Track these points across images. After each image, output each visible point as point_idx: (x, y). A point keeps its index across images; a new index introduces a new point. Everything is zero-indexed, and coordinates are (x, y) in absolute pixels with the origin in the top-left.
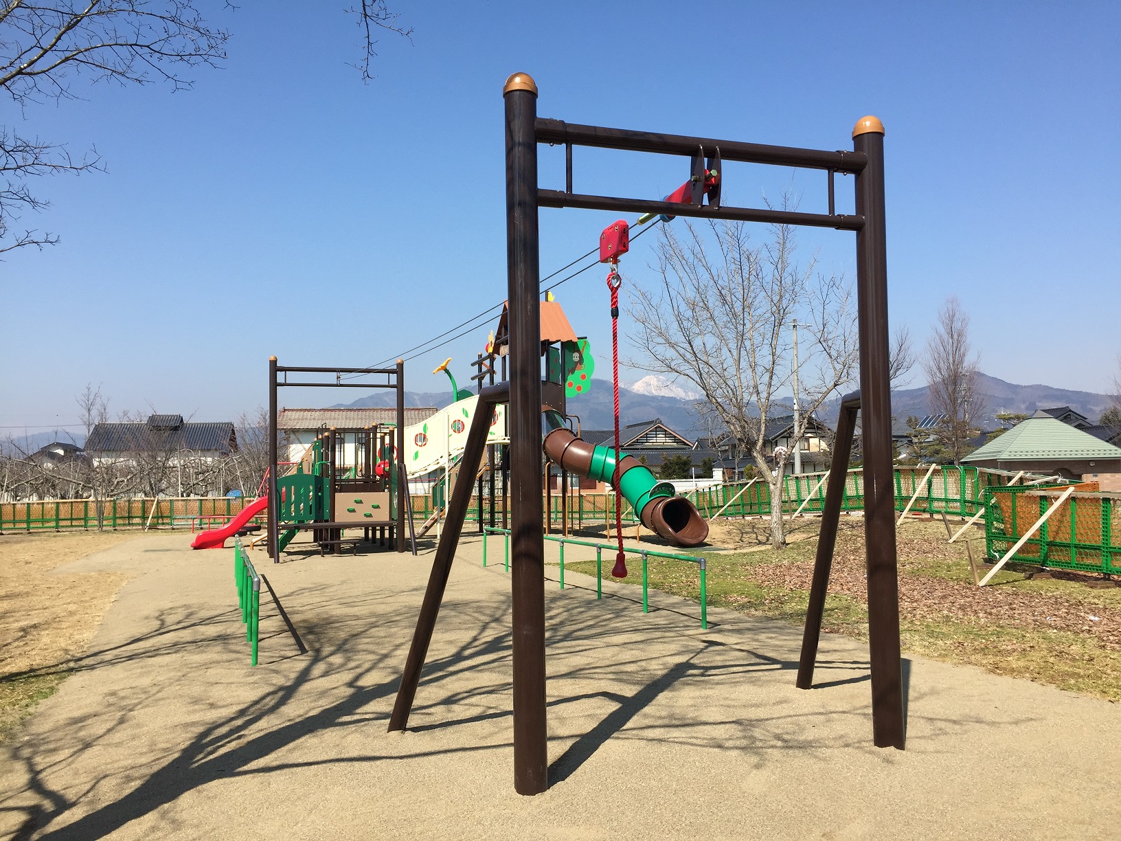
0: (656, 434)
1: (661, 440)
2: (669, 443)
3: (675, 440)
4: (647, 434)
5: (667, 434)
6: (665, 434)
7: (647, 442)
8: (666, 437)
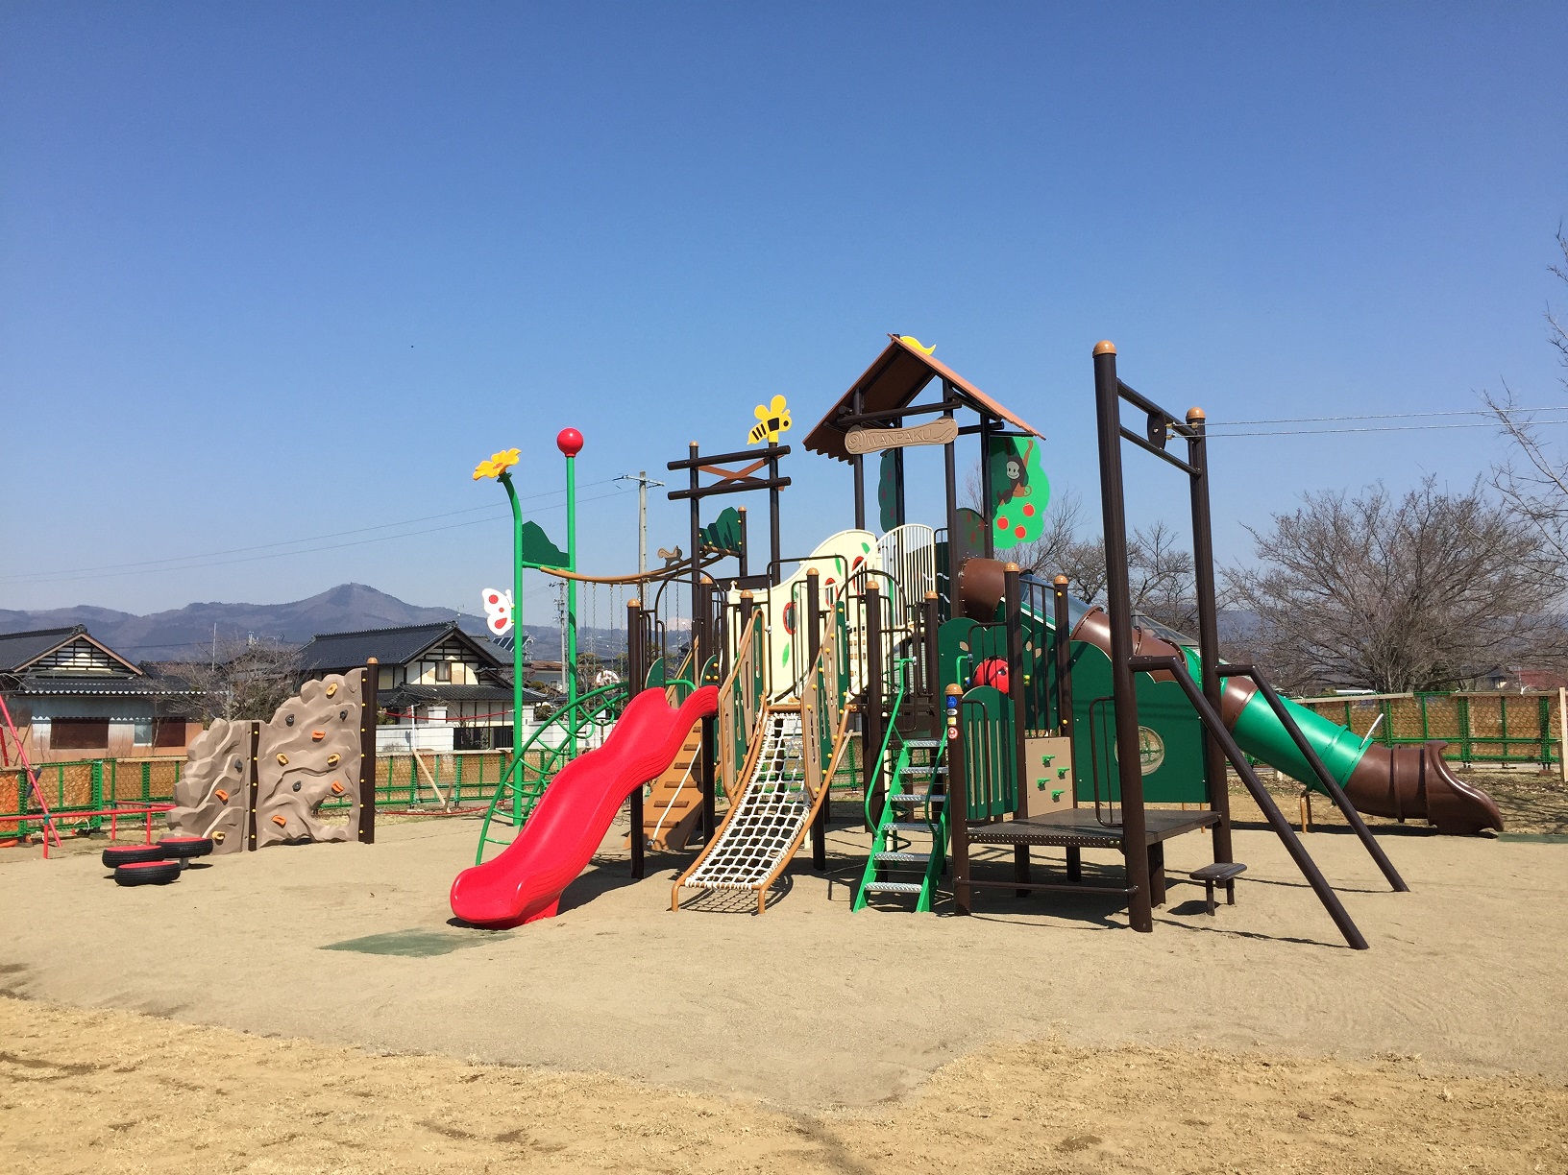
0: (74, 652)
1: (83, 662)
2: (98, 667)
3: (108, 663)
4: (57, 652)
5: (94, 652)
6: (91, 653)
7: (56, 666)
8: (92, 658)
